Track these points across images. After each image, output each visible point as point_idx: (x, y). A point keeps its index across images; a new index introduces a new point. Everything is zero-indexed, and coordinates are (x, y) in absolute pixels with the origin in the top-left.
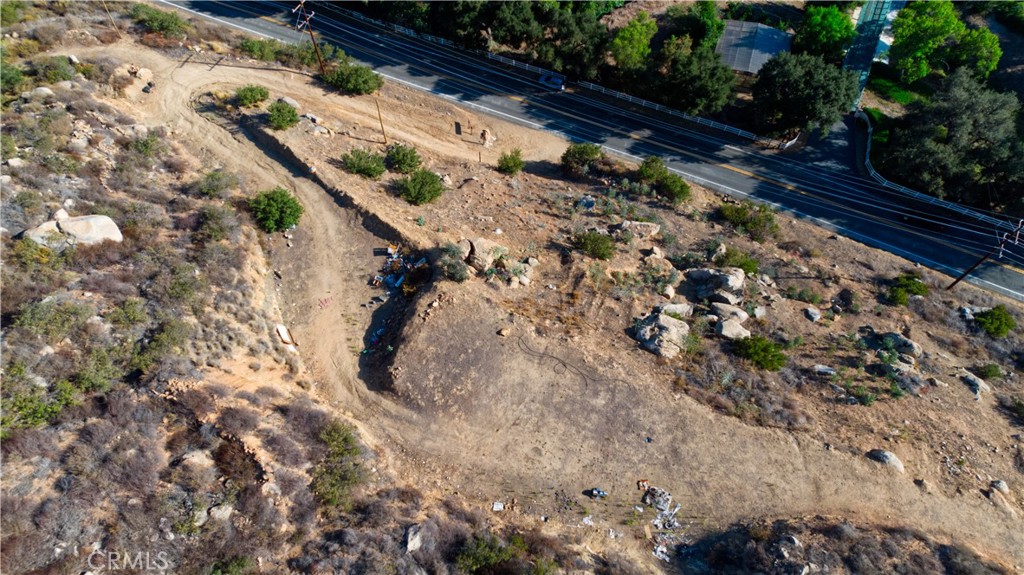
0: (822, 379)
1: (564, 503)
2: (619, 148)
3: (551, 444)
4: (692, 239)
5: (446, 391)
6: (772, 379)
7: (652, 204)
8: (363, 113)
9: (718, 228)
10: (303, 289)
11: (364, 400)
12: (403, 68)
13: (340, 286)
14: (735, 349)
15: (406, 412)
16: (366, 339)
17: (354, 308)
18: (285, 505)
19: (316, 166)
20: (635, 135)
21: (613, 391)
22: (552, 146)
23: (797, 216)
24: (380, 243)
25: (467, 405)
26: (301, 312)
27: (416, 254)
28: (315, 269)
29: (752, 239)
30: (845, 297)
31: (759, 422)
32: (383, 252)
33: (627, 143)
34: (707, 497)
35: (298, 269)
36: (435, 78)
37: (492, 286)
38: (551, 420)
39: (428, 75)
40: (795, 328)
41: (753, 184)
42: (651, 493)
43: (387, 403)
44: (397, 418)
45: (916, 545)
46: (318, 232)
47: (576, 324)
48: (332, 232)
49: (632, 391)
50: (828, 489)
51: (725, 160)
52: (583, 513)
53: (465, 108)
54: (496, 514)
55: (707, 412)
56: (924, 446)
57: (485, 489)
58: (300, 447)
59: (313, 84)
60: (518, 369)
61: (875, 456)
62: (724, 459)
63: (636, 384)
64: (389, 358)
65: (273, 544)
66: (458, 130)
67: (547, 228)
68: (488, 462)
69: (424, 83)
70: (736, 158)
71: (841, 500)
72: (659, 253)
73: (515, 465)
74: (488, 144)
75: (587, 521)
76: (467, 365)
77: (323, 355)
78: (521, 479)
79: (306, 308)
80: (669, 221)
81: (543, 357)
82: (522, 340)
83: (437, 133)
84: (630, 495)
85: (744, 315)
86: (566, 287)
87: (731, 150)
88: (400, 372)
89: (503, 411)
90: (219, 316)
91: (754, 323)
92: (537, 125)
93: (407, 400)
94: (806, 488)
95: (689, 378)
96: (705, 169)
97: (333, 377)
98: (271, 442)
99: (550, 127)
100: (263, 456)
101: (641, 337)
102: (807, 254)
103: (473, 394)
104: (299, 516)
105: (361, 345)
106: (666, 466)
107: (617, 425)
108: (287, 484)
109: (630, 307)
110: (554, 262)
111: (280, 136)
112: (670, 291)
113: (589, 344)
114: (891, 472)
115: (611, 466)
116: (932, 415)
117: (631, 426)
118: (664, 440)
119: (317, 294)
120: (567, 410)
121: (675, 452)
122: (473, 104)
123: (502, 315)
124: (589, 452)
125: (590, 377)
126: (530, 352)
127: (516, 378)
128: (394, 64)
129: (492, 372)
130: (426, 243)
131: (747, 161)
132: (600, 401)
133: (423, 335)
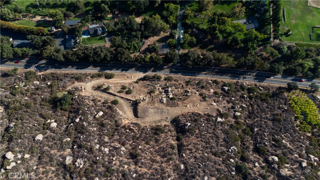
0: (181, 99)
1: (160, 121)
2: (150, 72)
3: (156, 117)
4: (164, 84)
5: (144, 115)
6: (176, 101)
7: (157, 81)
8: (114, 81)
9: (166, 81)
10: (124, 110)
11: (136, 119)
12: (115, 69)
13: (127, 108)
14: (171, 99)
15: (141, 119)
16: (133, 113)
17: (130, 110)
18: (137, 131)
19: (117, 94)
20: (152, 69)
21: (160, 109)
22: (141, 75)
23: (176, 74)
24: (129, 101)
25: (147, 116)
26: (125, 113)
28: (124, 107)
29: (171, 81)
30: (182, 86)
31: (175, 107)
32: (130, 102)
33: (151, 71)
34: (172, 116)
35: (122, 108)
36: (120, 69)
37: (144, 102)
38: (156, 114)
39: (119, 69)
40: (177, 93)
41: (169, 71)
42: (167, 117)
43: (139, 119)
44: (141, 120)
45: (190, 113)
46: (122, 103)
47: (154, 103)
48: (123, 102)
49: (162, 108)
50: (182, 111)
51: (165, 69)
52: (161, 122)
53: (127, 73)
54: (154, 125)
55: (170, 108)
56: (191, 103)
57: (152, 123)
58: (135, 126)
59: (106, 79)
61: (186, 106)
62: (173, 112)
63: (163, 107)
64: (137, 114)
65: (137, 135)
66: (128, 78)
67: (146, 90)
68: (151, 120)
69: (119, 71)
70: (166, 68)
71: (184, 112)
72: (160, 88)
73: (154, 120)
74: (133, 78)
75: (162, 122)
76: (146, 112)
77: (130, 116)
78: (155, 121)
79: (125, 112)
80: (160, 82)
81: (152, 108)
82: (150, 107)
83: (125, 79)
84: (165, 118)
85: (172, 94)
86: (152, 98)
87: (165, 67)
88: (139, 115)
89: (151, 115)
90: (119, 117)
91: (173, 94)
92: (138, 72)
93: (141, 118)
94: (180, 112)
95: (168, 105)
96: (162, 71)
97: (132, 118)
98: (133, 127)
99: (140, 72)
100: (133, 128)
101: (161, 102)
102: (178, 81)
103: (147, 115)
104: (138, 132)
105: (133, 114)
106: (168, 114)
107: (162, 112)
108: (136, 130)
109: (159, 98)
110: (149, 95)
111: (110, 91)
112: (163, 93)
113: (156, 105)
114: (188, 107)
115: (163, 116)
116: (192, 99)
117: (163, 112)
118: (167, 112)
119: (125, 110)
121: (168, 113)
122: (128, 72)
123: (147, 105)
124: (160, 116)
125: (158, 109)
126: (151, 108)
127: (151, 111)
128: (113, 69)
129: (148, 112)
130: (135, 100)
131: (168, 68)
132: (160, 111)
133: (140, 111)
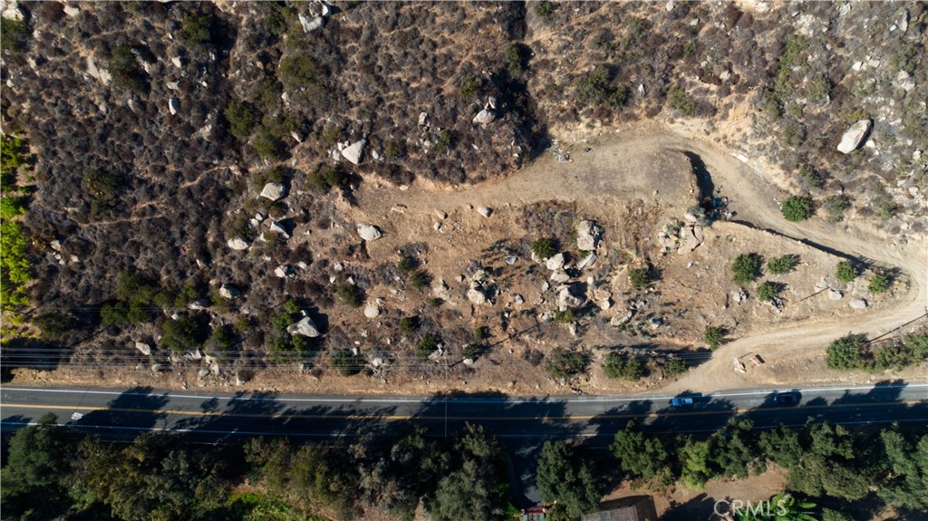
0: (512, 251)
1: (596, 142)
2: (659, 402)
3: (612, 159)
4: (590, 333)
5: (663, 160)
6: (535, 235)
7: (621, 347)
8: (819, 334)
9: (579, 349)
10: (752, 182)
11: (690, 146)
12: (830, 400)
13: (738, 190)
14: (552, 247)
15: (672, 147)
16: (708, 174)
17: (724, 184)
18: (688, 79)
19: (801, 249)
20: (654, 416)
21: (599, 189)
22: (699, 381)
23: (534, 399)
24: (736, 218)
25: (652, 158)
26: (743, 170)
27: (717, 217)
28: (754, 193)
29: (559, 349)
30: (505, 326)
31: (538, 205)
32: (734, 214)
33: (655, 407)
34: (547, 167)
35: (762, 190)
36: (803, 402)
37: (673, 218)
38: (617, 168)
39: (809, 403)
40: (527, 285)
41: (568, 412)
42: (568, 159)
43: (681, 148)
44: (674, 144)
45: (473, 175)
46: (769, 212)
47: (629, 217)
48: (763, 214)
49: (592, 192)
50: (505, 189)
51: (592, 422)
52: (588, 142)
53: (768, 387)
54: (618, 127)
55: (560, 198)
56: (468, 230)
57: (626, 134)
58: (698, 97)
59: (864, 335)
60: (640, 181)
61: (490, 211)
62: (547, 182)
63: (591, 196)
64: (693, 165)
66: (758, 357)
67: (669, 288)
68: (630, 143)
69: (808, 394)
70: (585, 428)
71: (499, 188)
72: (605, 305)
73: (620, 147)
74: (736, 362)
75: (585, 141)
76: (661, 173)
77: (721, 159)
78: (615, 143)
79: (743, 174)
80: (608, 340)
81: (634, 190)
82: (647, 193)
83: (769, 348)
84: (574, 156)
85: (553, 277)
86: (641, 243)
87: (591, 433)
88: (685, 158)
89: (636, 163)
90: (769, 139)
91: (546, 275)
92: (718, 395)
93: (677, 151)
94: (513, 185)
95: (570, 211)
96: (601, 410)
97: (708, 151)
98: (707, 91)
99: (708, 398)
100: (706, 85)
101: (600, 232)
102: (527, 355)
103: (651, 164)
104: (682, 80)
105: (709, 170)
106: (566, 171)
107: (591, 177)
108: (692, 84)
109: (608, 248)
110: (656, 259)
111: (836, 260)
112: (590, 280)
113: (619, 208)
114: (483, 205)
115: (586, 162)
116: (464, 250)
117: (586, 179)
118: (571, 179)
119: (744, 183)
120: (612, 174)
121: (565, 177)
122: (767, 392)
123: (660, 201)
124: (597, 163)
125: (610, 190)
126: (640, 190)
127: (639, 177)
128: (837, 402)
129: (650, 175)
130: (717, 224)
131: (578, 428)
132: (602, 183)
133: (687, 177)
